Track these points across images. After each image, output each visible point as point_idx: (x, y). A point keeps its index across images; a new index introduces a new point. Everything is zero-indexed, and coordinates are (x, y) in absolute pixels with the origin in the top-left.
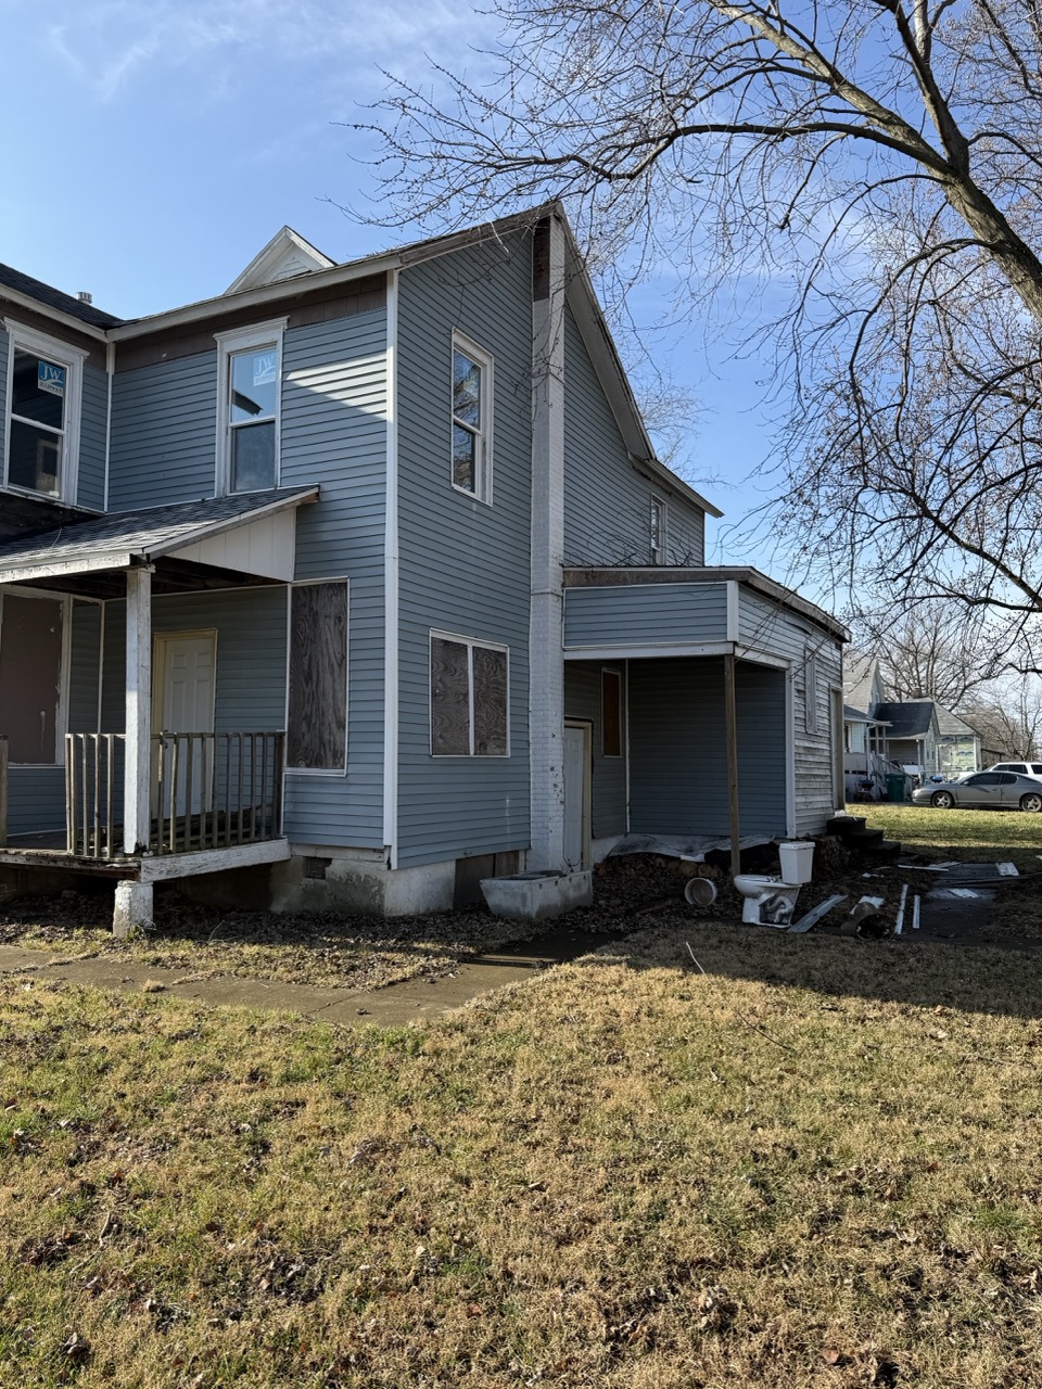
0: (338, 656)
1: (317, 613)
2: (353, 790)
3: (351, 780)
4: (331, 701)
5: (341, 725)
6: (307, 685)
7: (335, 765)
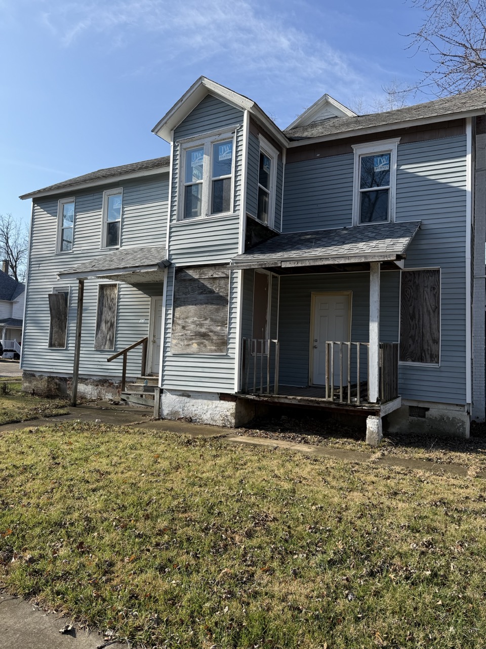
0: (433, 307)
1: (418, 285)
2: (443, 374)
3: (442, 369)
4: (429, 329)
5: (436, 341)
6: (412, 321)
7: (432, 361)
